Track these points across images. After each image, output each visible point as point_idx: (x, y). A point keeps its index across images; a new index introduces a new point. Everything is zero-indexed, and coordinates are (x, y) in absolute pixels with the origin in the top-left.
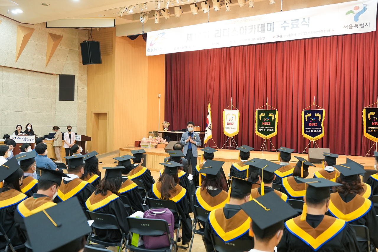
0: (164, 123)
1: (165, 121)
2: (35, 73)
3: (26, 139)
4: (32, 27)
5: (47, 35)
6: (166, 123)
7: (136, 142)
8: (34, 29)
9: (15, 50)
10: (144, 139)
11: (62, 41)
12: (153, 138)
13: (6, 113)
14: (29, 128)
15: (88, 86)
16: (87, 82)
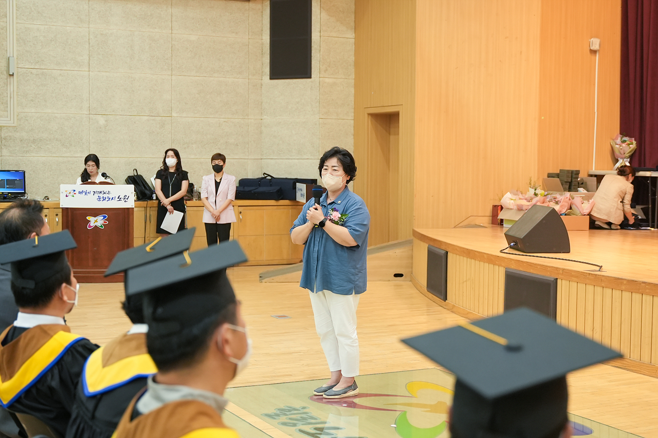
0: (619, 141)
1: (620, 136)
3: (105, 196)
6: (624, 142)
7: (495, 207)
10: (508, 200)
12: (536, 194)
13: (102, 121)
14: (171, 162)
15: (356, 29)
16: (353, 16)
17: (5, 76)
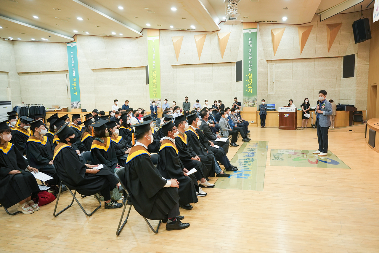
2: (320, 59)
4: (311, 24)
5: (326, 27)
8: (312, 26)
9: (299, 46)
11: (342, 27)
13: (295, 92)
14: (306, 101)
15: (369, 62)
16: (369, 58)
17: (272, 82)
